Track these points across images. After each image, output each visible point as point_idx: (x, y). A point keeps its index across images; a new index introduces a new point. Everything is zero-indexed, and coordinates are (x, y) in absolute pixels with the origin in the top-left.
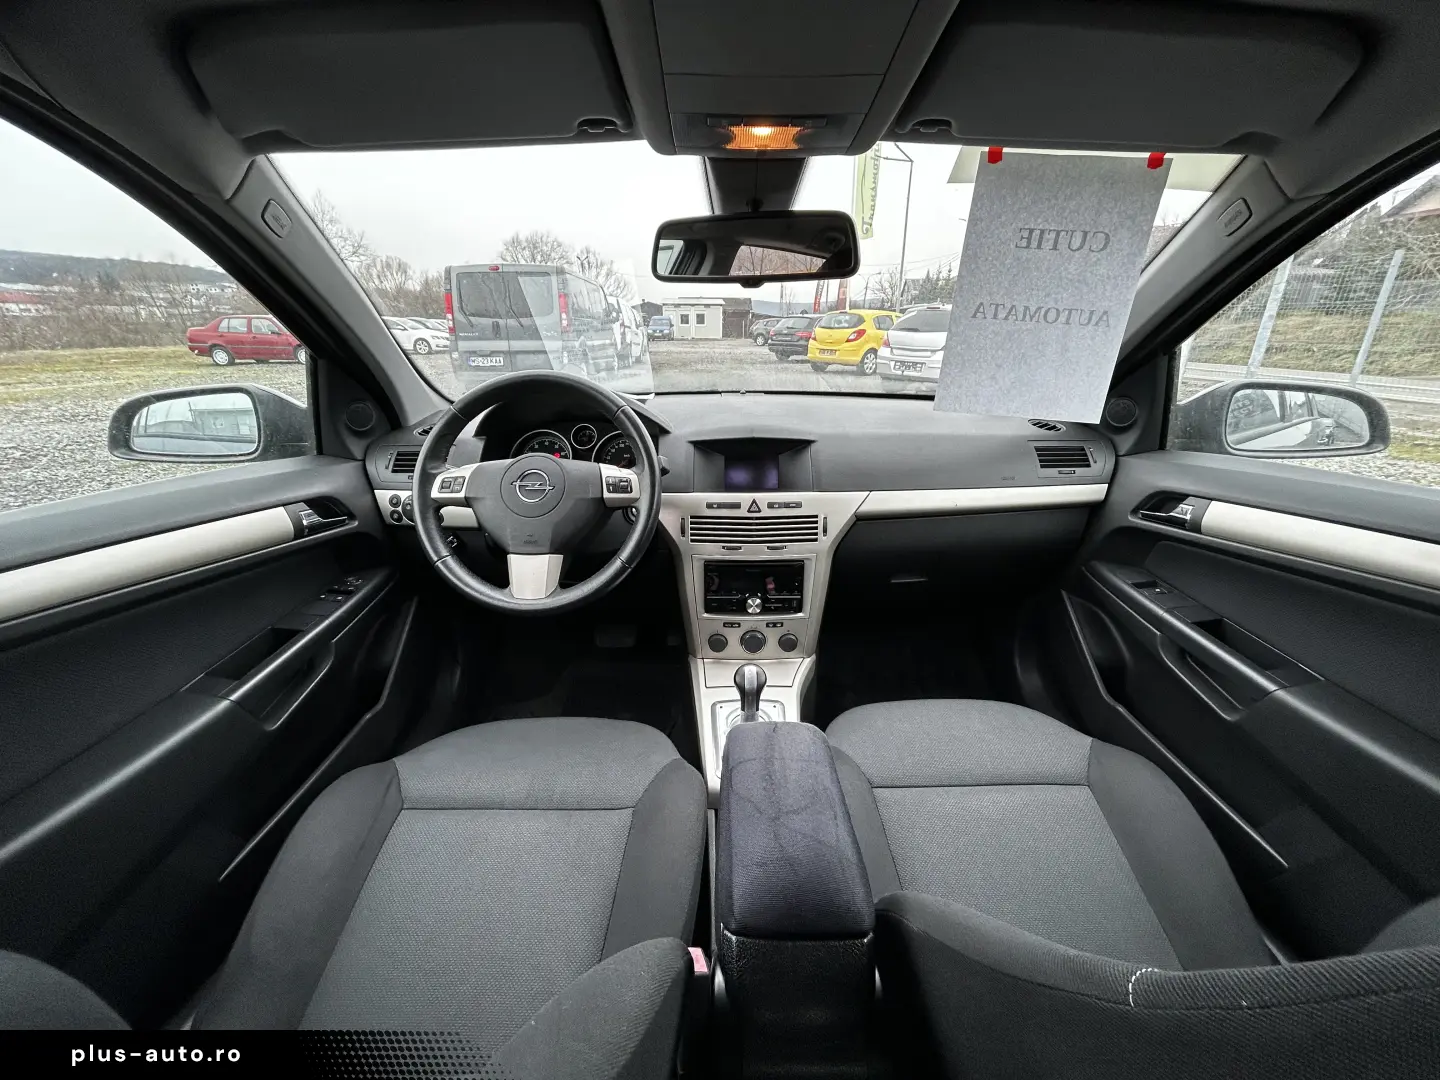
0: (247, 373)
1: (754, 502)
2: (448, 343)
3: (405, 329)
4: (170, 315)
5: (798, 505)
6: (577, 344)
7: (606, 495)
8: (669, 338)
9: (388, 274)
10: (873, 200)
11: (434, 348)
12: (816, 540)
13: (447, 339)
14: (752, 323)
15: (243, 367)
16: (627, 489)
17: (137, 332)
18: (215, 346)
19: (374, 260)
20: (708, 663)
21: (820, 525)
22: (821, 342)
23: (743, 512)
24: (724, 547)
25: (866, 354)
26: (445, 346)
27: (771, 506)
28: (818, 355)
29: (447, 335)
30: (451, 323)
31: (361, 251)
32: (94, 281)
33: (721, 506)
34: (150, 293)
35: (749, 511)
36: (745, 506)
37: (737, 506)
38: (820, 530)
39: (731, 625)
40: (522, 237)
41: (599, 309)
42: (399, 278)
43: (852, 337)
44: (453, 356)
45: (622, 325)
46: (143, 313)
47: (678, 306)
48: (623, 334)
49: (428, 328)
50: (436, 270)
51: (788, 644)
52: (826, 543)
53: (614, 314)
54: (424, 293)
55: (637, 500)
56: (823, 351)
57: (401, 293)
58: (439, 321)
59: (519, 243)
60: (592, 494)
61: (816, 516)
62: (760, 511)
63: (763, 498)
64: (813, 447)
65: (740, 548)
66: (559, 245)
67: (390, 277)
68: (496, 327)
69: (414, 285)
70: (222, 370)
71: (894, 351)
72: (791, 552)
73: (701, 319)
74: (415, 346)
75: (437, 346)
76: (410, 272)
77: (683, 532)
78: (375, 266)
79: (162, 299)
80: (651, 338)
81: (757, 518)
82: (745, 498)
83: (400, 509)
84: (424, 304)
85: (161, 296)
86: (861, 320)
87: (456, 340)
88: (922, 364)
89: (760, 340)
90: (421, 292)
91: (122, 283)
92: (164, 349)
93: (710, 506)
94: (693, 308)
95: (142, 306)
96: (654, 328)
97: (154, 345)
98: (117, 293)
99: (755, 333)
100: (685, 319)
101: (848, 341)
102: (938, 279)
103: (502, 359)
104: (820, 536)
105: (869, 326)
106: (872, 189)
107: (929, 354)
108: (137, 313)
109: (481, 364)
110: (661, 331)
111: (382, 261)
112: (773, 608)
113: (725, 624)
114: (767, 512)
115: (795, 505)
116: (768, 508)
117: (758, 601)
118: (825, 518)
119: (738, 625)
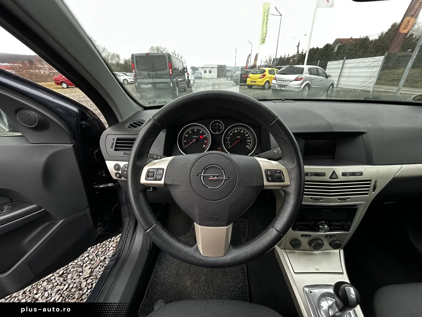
0: (72, 90)
1: (334, 172)
2: (133, 80)
3: (120, 76)
4: (50, 73)
5: (361, 174)
6: (175, 80)
7: (266, 183)
8: (200, 78)
9: (114, 58)
10: (266, 31)
11: (129, 82)
12: (367, 194)
13: (133, 79)
14: (226, 73)
15: (71, 89)
16: (281, 179)
17: (40, 78)
18: (62, 82)
19: (109, 54)
20: (288, 252)
22: (251, 79)
23: (327, 178)
24: (311, 198)
25: (266, 82)
26: (132, 81)
27: (344, 174)
28: (250, 83)
29: (133, 78)
30: (134, 73)
31: (105, 51)
32: (27, 62)
33: (313, 175)
34: (43, 66)
35: (331, 178)
37: (323, 174)
38: (371, 188)
39: (306, 236)
40: (154, 47)
41: (181, 68)
42: (117, 60)
43: (261, 77)
44: (136, 84)
45: (188, 74)
46: (42, 72)
47: (203, 68)
48: (188, 77)
49: (127, 76)
50: (128, 57)
52: (373, 196)
53: (186, 70)
54: (125, 64)
56: (251, 82)
57: (118, 64)
58: (130, 73)
59: (153, 48)
61: (370, 181)
62: (337, 178)
63: (340, 169)
64: (364, 135)
65: (322, 199)
66: (166, 49)
67: (114, 59)
68: (149, 74)
69: (122, 62)
70: (65, 90)
71: (277, 81)
73: (210, 72)
74: (123, 82)
75: (130, 81)
76: (120, 57)
78: (110, 56)
79: (47, 68)
80: (196, 78)
81: (336, 182)
82: (329, 169)
83: (120, 172)
84: (126, 68)
85: (47, 66)
86: (264, 71)
87: (136, 79)
88: (287, 85)
89: (229, 78)
90: (124, 64)
91: (35, 63)
92: (48, 83)
93: (307, 175)
94: (208, 69)
95: (41, 70)
96: (196, 75)
97: (46, 82)
98: (34, 66)
99: (228, 76)
100: (205, 72)
101: (260, 78)
102: (285, 58)
103: (151, 85)
104: (370, 192)
105: (267, 73)
106: (266, 27)
107: (289, 82)
108: (40, 72)
109: (144, 87)
110: (198, 76)
111: (111, 54)
112: (333, 229)
113: (302, 236)
114: (341, 178)
115: (359, 174)
116: (342, 176)
117: (326, 226)
118: (376, 181)
119: (310, 236)
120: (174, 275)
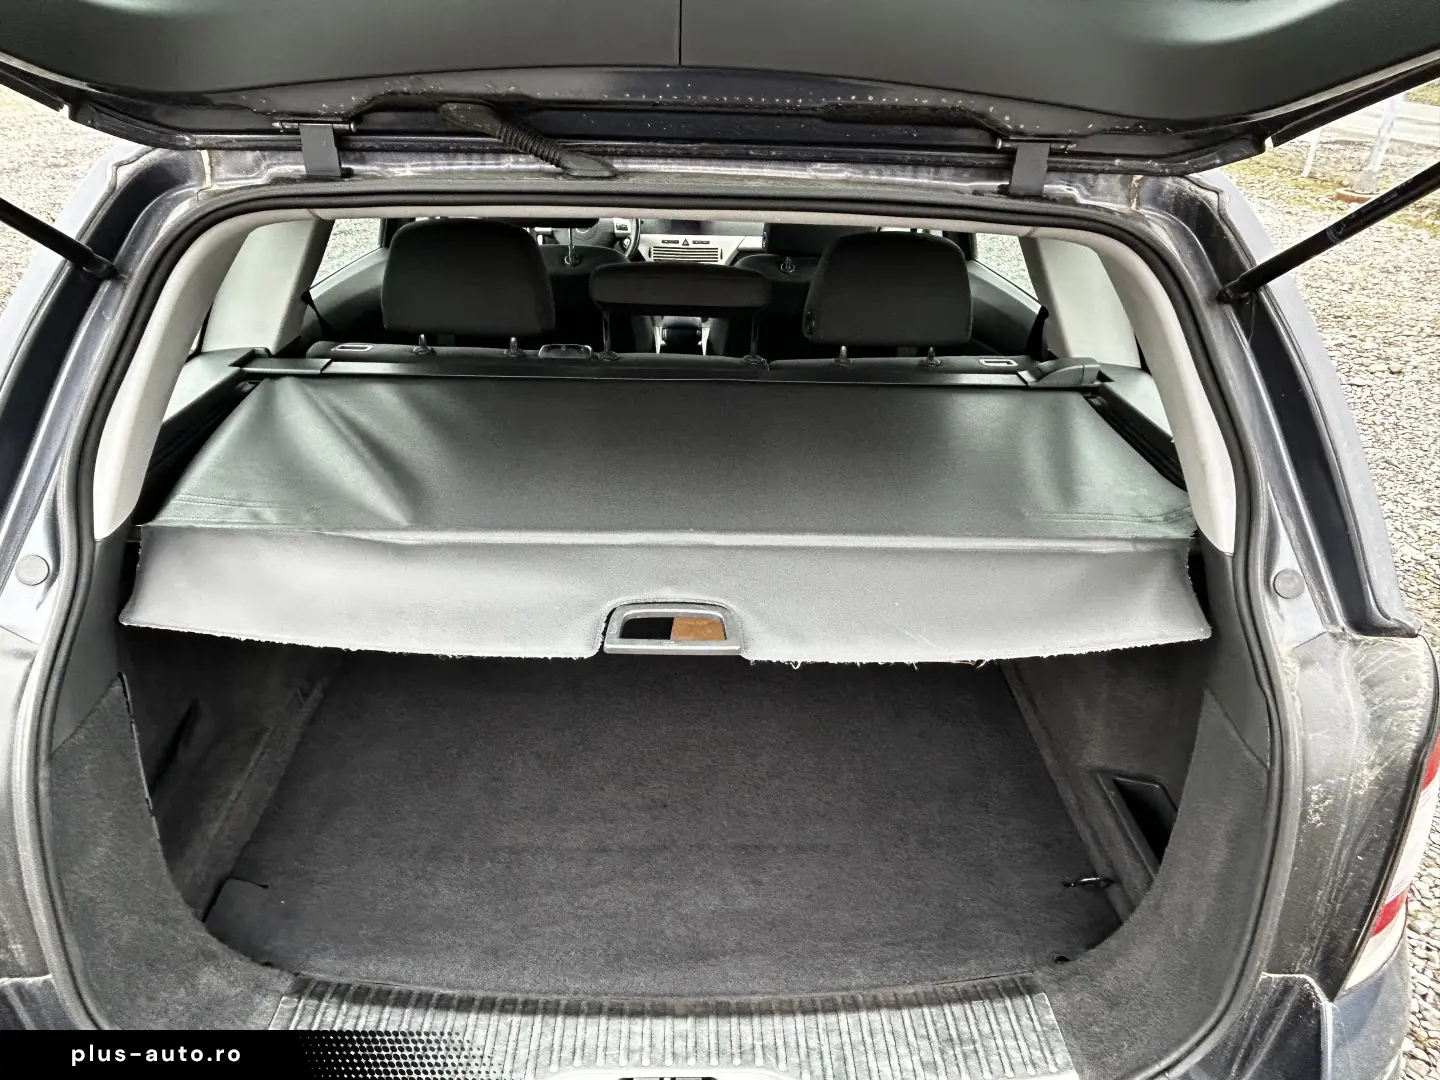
1: (686, 240)
5: (708, 243)
7: (616, 231)
16: (626, 229)
21: (719, 253)
23: (680, 245)
27: (694, 242)
33: (669, 242)
35: (683, 245)
36: (681, 242)
37: (677, 242)
38: (719, 256)
55: (629, 234)
60: (610, 230)
61: (717, 249)
62: (688, 245)
104: (719, 259)
114: (693, 246)
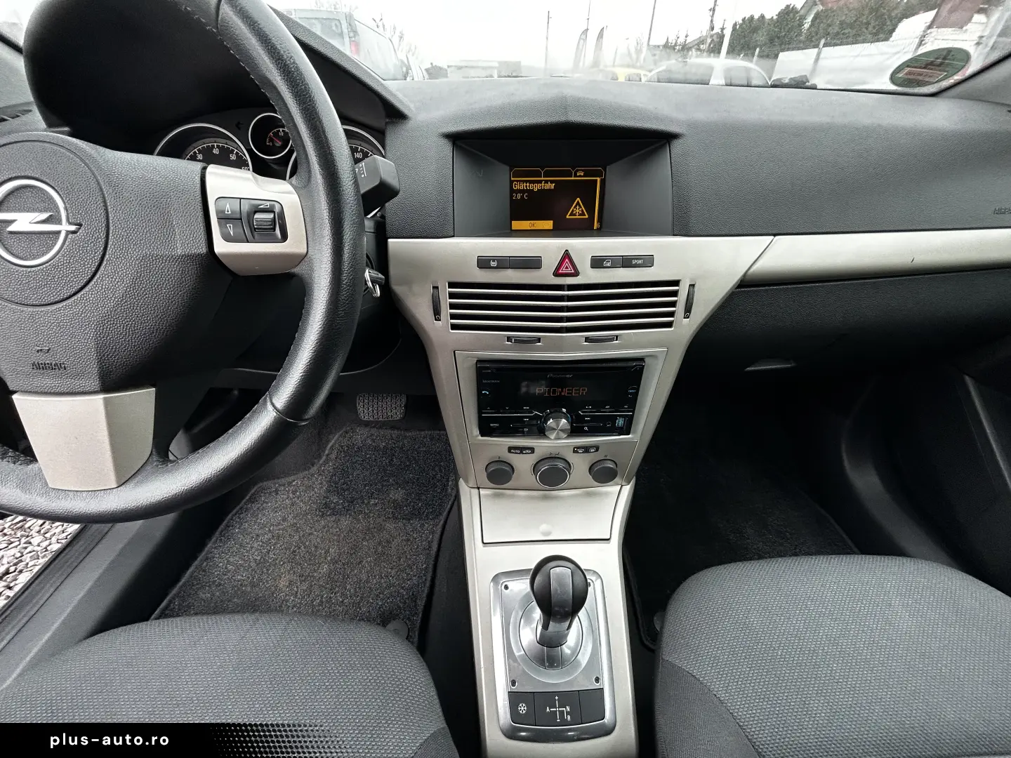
1: (567, 255)
5: (648, 261)
7: (222, 247)
12: (669, 325)
20: (486, 496)
21: (681, 299)
23: (545, 275)
24: (509, 339)
27: (597, 263)
33: (505, 264)
35: (556, 274)
36: (550, 263)
37: (533, 263)
38: (680, 307)
39: (521, 450)
51: (603, 474)
52: (685, 328)
55: (301, 258)
61: (676, 283)
62: (576, 274)
63: (584, 247)
64: (677, 146)
65: (539, 340)
72: (626, 344)
77: (437, 313)
81: (572, 287)
82: (549, 248)
93: (483, 263)
104: (679, 317)
112: (586, 428)
113: (510, 449)
114: (589, 275)
115: (640, 262)
116: (592, 267)
117: (564, 421)
118: (692, 286)
119: (532, 450)
120: (253, 564)
